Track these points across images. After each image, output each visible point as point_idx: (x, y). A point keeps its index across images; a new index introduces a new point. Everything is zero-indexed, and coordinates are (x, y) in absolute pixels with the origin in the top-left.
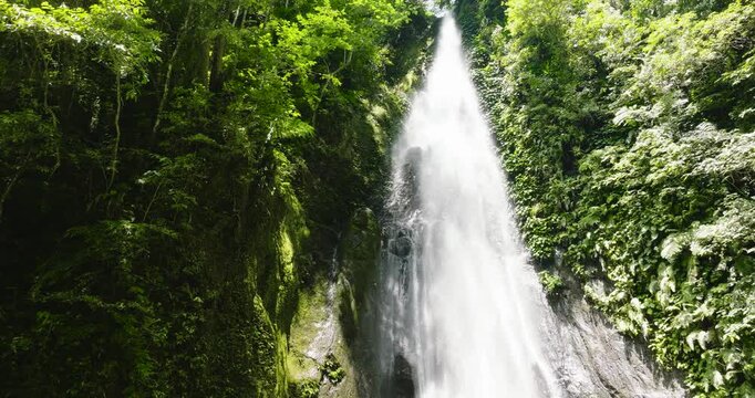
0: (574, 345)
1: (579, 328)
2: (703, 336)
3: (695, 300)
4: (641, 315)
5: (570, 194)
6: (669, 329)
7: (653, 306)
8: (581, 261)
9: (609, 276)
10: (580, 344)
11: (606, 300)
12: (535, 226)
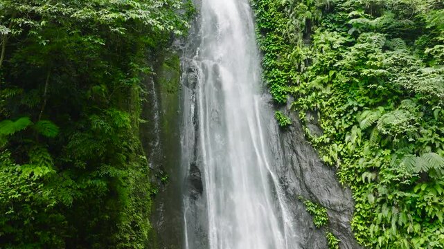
0: (292, 164)
1: (297, 154)
2: (370, 176)
3: (371, 155)
4: (336, 155)
5: (305, 61)
6: (351, 166)
7: (344, 150)
8: (305, 111)
9: (322, 125)
10: (295, 163)
11: (317, 140)
12: (278, 77)
